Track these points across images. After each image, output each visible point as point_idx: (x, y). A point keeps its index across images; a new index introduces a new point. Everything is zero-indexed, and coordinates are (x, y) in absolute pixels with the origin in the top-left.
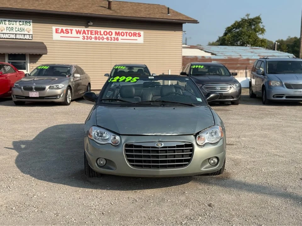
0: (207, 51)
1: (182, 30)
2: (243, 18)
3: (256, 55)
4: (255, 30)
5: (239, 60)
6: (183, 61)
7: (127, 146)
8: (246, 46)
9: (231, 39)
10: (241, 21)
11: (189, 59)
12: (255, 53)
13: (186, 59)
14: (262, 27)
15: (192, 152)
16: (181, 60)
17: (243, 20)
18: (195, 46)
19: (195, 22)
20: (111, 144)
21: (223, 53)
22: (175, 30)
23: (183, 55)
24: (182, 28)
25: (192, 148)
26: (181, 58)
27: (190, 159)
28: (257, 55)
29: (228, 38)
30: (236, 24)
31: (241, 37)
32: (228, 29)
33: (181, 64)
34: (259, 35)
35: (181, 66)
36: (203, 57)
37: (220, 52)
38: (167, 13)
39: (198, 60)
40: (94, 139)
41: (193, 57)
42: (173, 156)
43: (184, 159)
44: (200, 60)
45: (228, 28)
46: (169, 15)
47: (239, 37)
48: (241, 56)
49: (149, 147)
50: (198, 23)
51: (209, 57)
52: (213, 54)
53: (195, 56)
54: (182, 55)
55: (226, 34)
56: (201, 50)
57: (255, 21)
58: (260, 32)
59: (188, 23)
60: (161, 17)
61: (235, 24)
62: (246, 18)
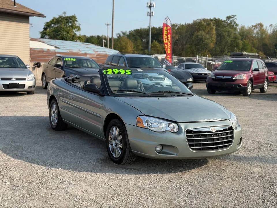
0: (49, 44)
1: (29, 23)
2: (60, 15)
3: (91, 50)
4: (72, 26)
5: (79, 54)
6: (30, 53)
7: (187, 132)
8: (76, 41)
9: (51, 34)
10: (59, 18)
11: (35, 51)
12: (90, 49)
13: (33, 51)
14: (78, 25)
15: (233, 134)
16: (29, 52)
17: (60, 17)
18: (35, 39)
19: (42, 16)
20: (170, 131)
21: (64, 47)
22: (22, 22)
23: (31, 47)
24: (29, 21)
25: (232, 131)
26: (29, 50)
27: (232, 140)
28: (93, 50)
29: (49, 33)
30: (55, 20)
31: (61, 33)
32: (47, 25)
33: (29, 55)
34: (75, 31)
35: (29, 57)
36: (48, 50)
37: (62, 46)
38: (14, 5)
39: (44, 52)
40: (149, 128)
41: (39, 49)
42: (221, 139)
43: (224, 141)
44: (46, 52)
45: (47, 23)
46: (15, 6)
47: (59, 32)
48: (79, 50)
49: (205, 132)
50: (45, 17)
51: (53, 50)
52: (56, 47)
53: (42, 49)
54: (29, 47)
55: (45, 29)
56: (44, 43)
57: (71, 19)
58: (77, 29)
59: (36, 16)
60: (10, 9)
61: (53, 20)
62: (63, 15)
